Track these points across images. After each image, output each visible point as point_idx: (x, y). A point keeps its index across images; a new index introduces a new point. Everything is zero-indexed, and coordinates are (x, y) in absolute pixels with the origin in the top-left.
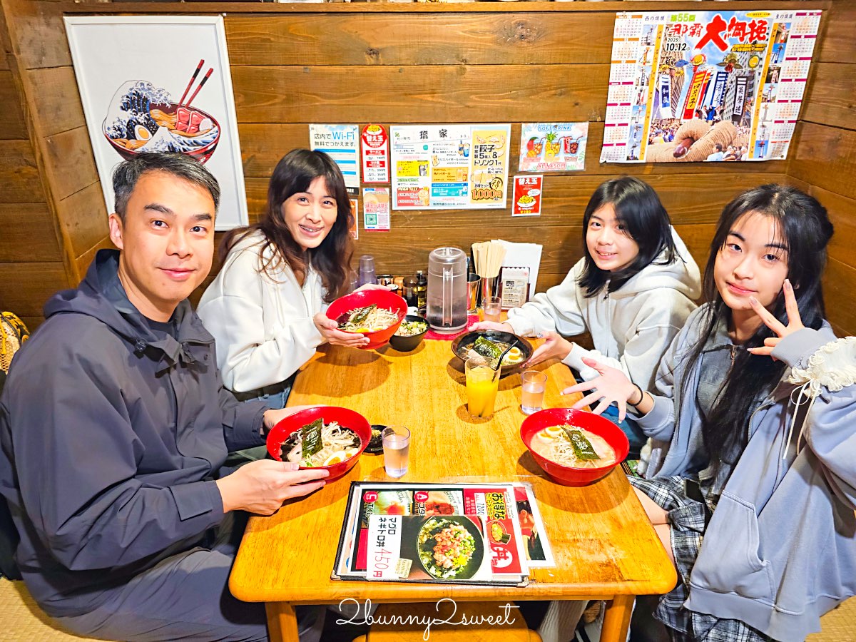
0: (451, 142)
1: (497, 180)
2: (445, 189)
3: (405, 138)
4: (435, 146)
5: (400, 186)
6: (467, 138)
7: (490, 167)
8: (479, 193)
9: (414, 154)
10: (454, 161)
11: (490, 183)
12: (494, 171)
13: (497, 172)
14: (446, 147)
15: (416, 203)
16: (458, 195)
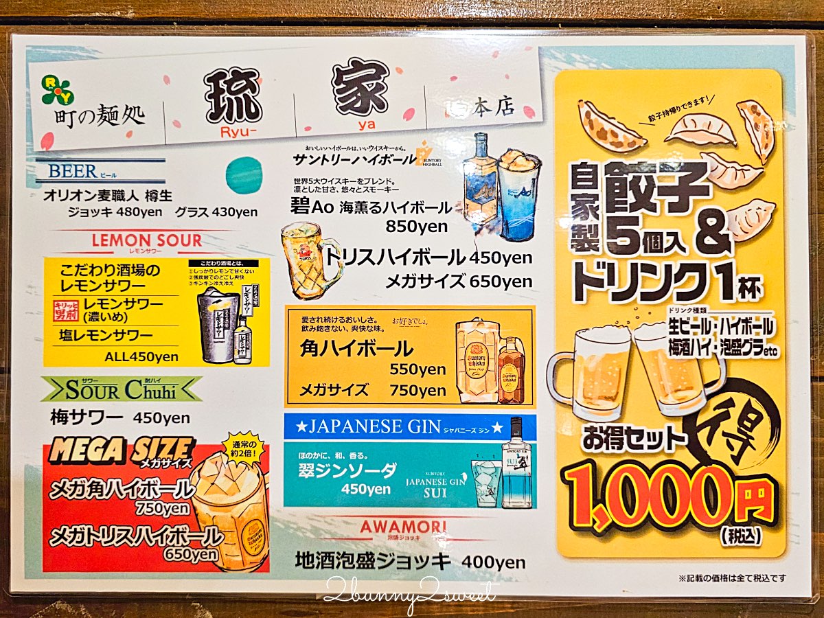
0: (411, 145)
1: (741, 399)
2: (377, 458)
3: (107, 115)
4: (305, 170)
5: (68, 429)
6: (519, 116)
7: (683, 310)
8: (613, 490)
9: (168, 218)
10: (437, 269)
11: (689, 422)
12: (716, 338)
13: (732, 347)
14: (378, 172)
15: (175, 549)
16: (468, 498)
